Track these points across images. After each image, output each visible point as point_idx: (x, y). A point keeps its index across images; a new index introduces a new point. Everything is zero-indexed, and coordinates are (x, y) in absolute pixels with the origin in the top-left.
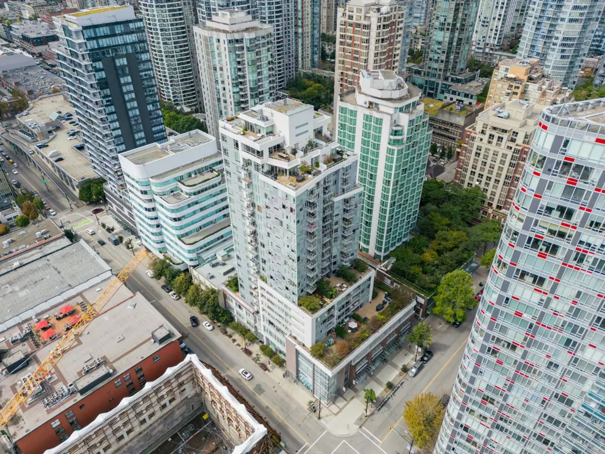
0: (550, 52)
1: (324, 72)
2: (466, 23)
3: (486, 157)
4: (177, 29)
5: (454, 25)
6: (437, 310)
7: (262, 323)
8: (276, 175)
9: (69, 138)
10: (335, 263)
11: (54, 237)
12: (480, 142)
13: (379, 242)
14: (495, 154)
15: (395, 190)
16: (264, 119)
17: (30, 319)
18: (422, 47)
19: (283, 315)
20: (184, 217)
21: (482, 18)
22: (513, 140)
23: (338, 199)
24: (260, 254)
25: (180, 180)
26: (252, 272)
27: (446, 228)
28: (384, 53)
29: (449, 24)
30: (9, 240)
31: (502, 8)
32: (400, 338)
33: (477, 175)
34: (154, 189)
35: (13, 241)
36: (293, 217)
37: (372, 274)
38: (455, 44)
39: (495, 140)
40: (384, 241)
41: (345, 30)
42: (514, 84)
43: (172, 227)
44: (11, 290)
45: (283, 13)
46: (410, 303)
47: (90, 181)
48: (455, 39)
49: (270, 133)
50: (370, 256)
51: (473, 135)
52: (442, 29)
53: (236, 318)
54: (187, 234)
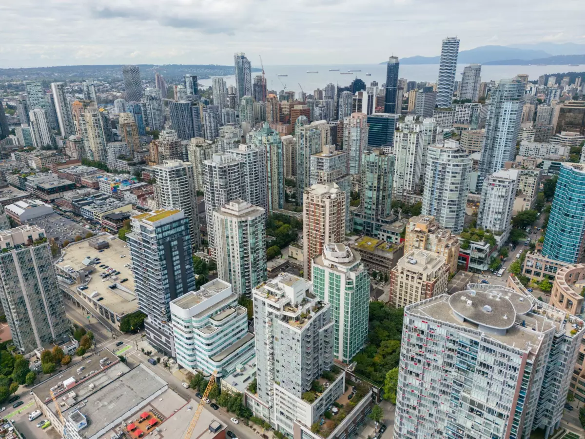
0: (442, 208)
1: (288, 213)
2: (386, 186)
3: (406, 288)
4: (183, 194)
5: (379, 188)
6: (386, 396)
7: (275, 414)
8: (288, 320)
9: (103, 280)
10: (321, 369)
11: (114, 363)
12: (401, 279)
13: (345, 351)
14: (412, 286)
15: (352, 317)
16: (279, 289)
17: (121, 423)
18: (359, 190)
19: (291, 406)
20: (214, 342)
21: (398, 173)
22: (421, 279)
23: (321, 330)
24: (275, 367)
25: (211, 317)
26: (269, 378)
27: (387, 338)
28: (335, 220)
29: (375, 187)
30: (81, 367)
31: (411, 167)
32: (365, 418)
33: (403, 299)
34: (194, 324)
35: (84, 368)
36: (299, 344)
37: (343, 375)
38: (381, 198)
39: (410, 278)
40: (348, 350)
41: (309, 207)
42: (420, 235)
43: (206, 350)
44: (102, 405)
45: (260, 179)
46: (368, 392)
47: (128, 316)
48: (381, 196)
49: (283, 296)
50: (340, 361)
51: (396, 274)
52: (371, 190)
53: (254, 413)
54: (215, 354)
